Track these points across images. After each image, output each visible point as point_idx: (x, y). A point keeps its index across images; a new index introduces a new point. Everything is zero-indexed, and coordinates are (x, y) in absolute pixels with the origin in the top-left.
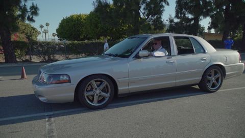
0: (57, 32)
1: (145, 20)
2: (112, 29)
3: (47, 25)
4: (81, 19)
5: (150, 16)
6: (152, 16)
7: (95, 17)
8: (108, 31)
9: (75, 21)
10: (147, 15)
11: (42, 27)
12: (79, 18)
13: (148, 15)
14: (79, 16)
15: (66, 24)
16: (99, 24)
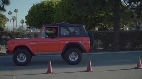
0: (26, 19)
1: (126, 8)
2: (87, 16)
3: (16, 11)
4: (53, 5)
5: (133, 3)
6: (135, 3)
7: (68, 3)
8: (83, 18)
9: (46, 8)
10: (128, 2)
11: (10, 13)
12: (51, 4)
13: (130, 2)
15: (36, 11)
16: (72, 10)
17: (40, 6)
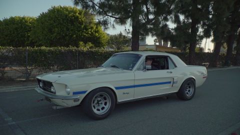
2: (72, 36)
4: (26, 22)
7: (49, 20)
8: (67, 37)
9: (17, 24)
12: (23, 21)
14: (23, 18)
15: (4, 26)
16: (54, 28)
17: (10, 21)
